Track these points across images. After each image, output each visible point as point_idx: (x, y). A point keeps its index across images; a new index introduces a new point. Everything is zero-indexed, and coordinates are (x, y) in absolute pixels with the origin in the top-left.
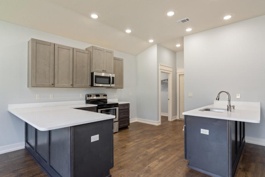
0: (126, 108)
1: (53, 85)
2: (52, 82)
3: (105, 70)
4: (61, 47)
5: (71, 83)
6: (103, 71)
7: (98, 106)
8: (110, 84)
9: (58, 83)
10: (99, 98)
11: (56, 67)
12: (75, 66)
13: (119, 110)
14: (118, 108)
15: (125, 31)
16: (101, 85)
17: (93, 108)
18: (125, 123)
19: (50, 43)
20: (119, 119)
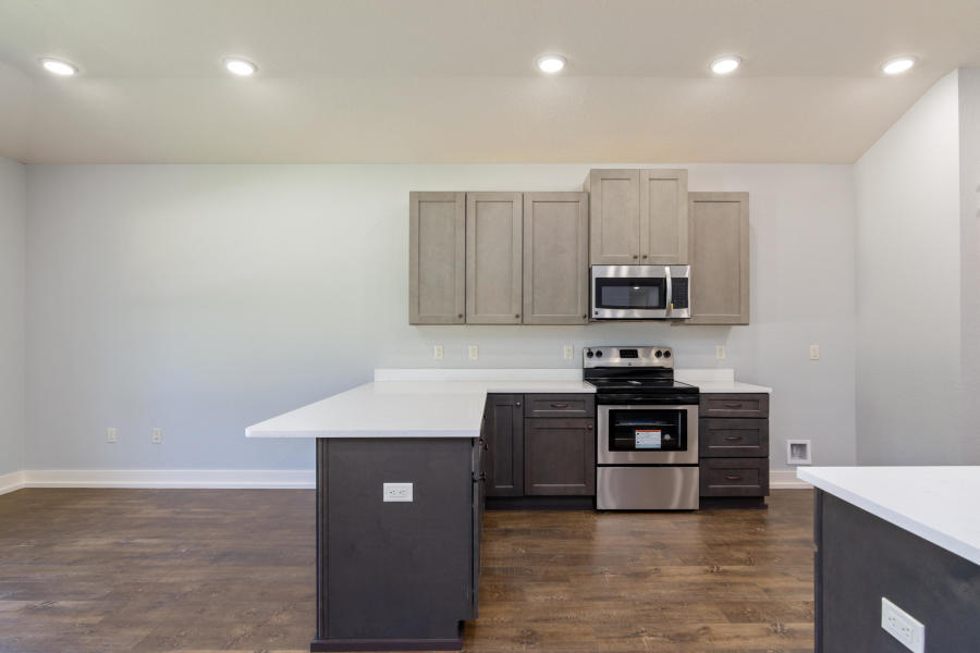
0: (751, 412)
1: (462, 319)
2: (459, 309)
3: (645, 252)
4: (484, 199)
5: (517, 309)
6: (635, 257)
7: (599, 391)
8: (664, 307)
9: (476, 313)
10: (633, 365)
11: (471, 263)
12: (528, 251)
13: (700, 417)
14: (697, 407)
15: (710, 69)
16: (621, 314)
17: (579, 398)
18: (739, 480)
19: (455, 193)
20: (700, 458)
